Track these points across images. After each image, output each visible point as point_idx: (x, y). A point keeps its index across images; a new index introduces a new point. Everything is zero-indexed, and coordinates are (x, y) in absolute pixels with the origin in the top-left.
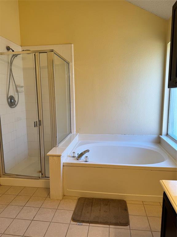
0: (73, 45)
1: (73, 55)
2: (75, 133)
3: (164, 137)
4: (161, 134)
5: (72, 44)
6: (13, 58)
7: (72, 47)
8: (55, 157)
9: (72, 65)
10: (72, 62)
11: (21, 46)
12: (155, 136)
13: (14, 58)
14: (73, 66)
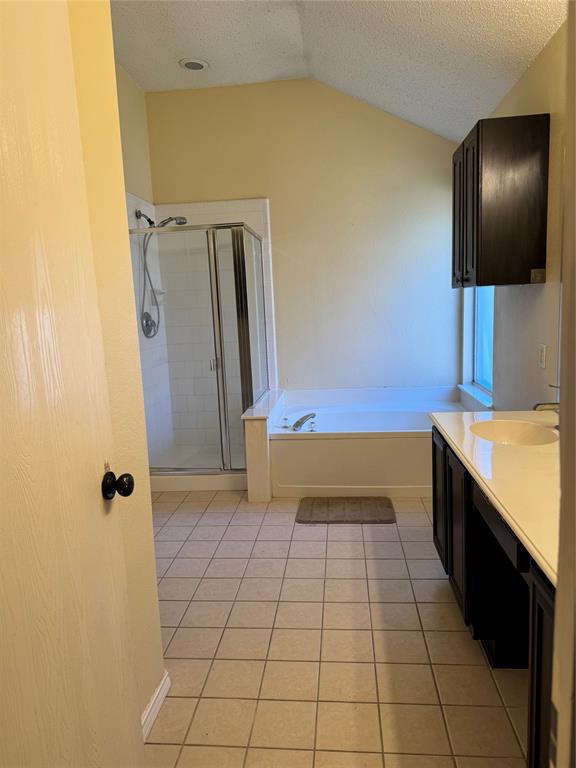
0: (268, 201)
1: (269, 221)
2: (277, 389)
3: (466, 388)
4: (461, 383)
5: (265, 198)
7: (265, 204)
8: (255, 422)
9: (268, 241)
10: (266, 236)
11: (154, 204)
12: (449, 387)
14: (270, 245)
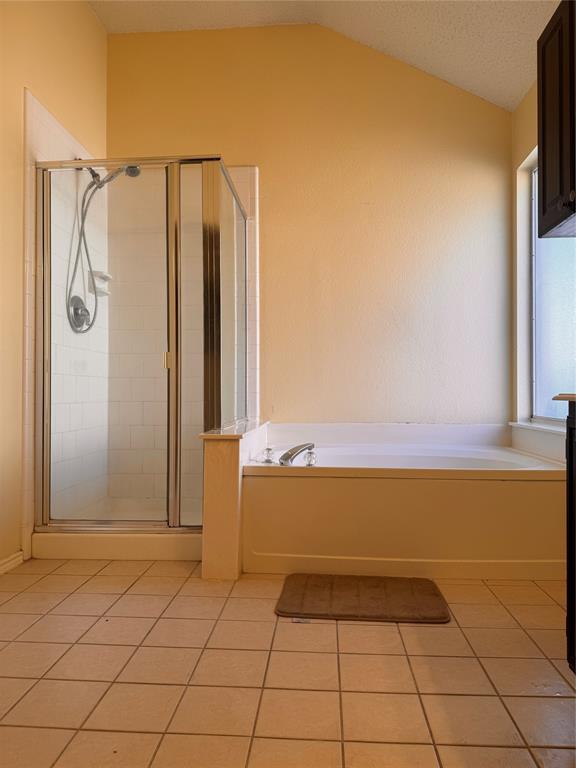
0: (257, 169)
2: (258, 419)
4: (513, 420)
5: (254, 166)
6: (91, 191)
7: (254, 174)
8: (221, 443)
9: (255, 221)
10: (255, 215)
13: (94, 191)
14: (258, 226)
